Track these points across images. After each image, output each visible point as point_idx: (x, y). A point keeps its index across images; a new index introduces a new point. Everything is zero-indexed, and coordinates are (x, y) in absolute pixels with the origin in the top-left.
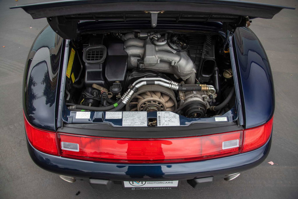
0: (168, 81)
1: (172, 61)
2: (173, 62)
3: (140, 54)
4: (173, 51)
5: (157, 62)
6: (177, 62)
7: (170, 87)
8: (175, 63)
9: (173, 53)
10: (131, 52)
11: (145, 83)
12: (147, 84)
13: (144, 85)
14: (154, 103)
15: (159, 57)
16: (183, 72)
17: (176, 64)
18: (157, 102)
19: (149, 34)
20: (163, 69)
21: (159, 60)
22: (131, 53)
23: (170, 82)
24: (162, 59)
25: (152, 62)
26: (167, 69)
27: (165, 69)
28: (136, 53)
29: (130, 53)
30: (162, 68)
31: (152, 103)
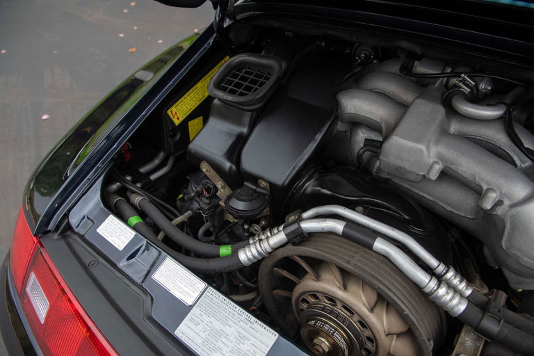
0: (433, 262)
1: (488, 190)
2: (492, 197)
3: (383, 126)
4: (515, 158)
5: (428, 173)
6: (507, 203)
7: (427, 290)
8: (499, 203)
9: (514, 164)
10: (355, 107)
11: (339, 227)
12: (344, 235)
13: (331, 233)
14: (344, 313)
15: (441, 158)
16: (518, 254)
17: (500, 211)
18: (356, 318)
19: (449, 70)
20: (449, 209)
21: (438, 168)
22: (353, 111)
23: (441, 268)
24: (452, 167)
25: (407, 166)
26: (463, 214)
27: (455, 212)
28: (368, 116)
29: (348, 108)
30: (448, 205)
31: (339, 309)
